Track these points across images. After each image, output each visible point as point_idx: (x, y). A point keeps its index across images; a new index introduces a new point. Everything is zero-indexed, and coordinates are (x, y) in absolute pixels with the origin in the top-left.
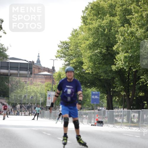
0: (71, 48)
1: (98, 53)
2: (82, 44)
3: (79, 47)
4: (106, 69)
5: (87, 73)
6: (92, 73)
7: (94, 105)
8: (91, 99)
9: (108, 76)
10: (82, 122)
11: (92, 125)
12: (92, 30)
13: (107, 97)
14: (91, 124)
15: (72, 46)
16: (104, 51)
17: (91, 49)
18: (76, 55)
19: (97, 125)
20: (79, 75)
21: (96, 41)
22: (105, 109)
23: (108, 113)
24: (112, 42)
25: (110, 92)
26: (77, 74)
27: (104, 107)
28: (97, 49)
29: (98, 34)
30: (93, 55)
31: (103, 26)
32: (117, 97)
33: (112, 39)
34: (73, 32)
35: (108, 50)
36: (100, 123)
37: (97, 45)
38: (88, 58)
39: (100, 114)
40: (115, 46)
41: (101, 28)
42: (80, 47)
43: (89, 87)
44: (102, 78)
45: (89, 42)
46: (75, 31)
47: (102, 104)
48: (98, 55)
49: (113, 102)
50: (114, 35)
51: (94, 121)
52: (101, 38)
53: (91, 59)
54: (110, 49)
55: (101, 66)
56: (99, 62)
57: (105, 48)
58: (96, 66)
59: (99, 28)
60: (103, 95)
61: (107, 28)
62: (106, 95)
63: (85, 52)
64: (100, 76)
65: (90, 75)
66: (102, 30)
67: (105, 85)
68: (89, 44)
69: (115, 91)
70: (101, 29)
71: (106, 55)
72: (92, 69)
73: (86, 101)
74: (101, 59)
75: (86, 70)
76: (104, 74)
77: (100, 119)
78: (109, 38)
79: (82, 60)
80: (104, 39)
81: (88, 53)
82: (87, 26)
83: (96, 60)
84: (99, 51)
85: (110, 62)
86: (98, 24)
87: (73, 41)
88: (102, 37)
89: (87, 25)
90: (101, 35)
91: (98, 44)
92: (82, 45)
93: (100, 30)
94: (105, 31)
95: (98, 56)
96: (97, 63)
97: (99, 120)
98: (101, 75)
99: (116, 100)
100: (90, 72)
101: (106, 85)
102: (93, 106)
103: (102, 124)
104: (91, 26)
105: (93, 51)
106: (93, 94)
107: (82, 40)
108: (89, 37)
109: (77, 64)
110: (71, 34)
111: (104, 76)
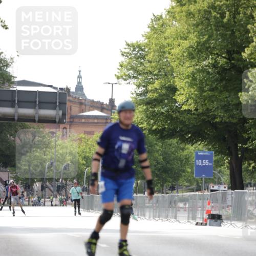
0: (150, 57)
1: (209, 67)
2: (173, 49)
3: (167, 55)
4: (227, 100)
5: (185, 110)
6: (196, 110)
7: (202, 180)
8: (194, 168)
9: (232, 116)
10: (176, 218)
11: (197, 224)
12: (196, 16)
13: (230, 163)
14: (195, 223)
15: (152, 53)
16: (222, 61)
17: (193, 58)
18: (160, 71)
19: (208, 224)
20: (168, 117)
21: (204, 39)
22: (226, 189)
23: (232, 197)
24: (239, 41)
25: (237, 150)
26: (162, 113)
27: (225, 184)
28: (206, 58)
29: (209, 25)
30: (199, 71)
31: (218, 5)
32: (251, 162)
33: (241, 33)
34: (154, 23)
35: (231, 59)
36: (216, 219)
37: (207, 48)
38: (188, 77)
39: (215, 200)
40: (246, 49)
41: (215, 11)
42: (169, 53)
43: (190, 142)
44: (217, 120)
45: (188, 44)
46: (159, 20)
47: (219, 178)
48: (210, 70)
49: (244, 173)
50: (244, 25)
51: (201, 216)
52: (215, 32)
53: (194, 79)
54: (235, 56)
55: (216, 94)
56: (211, 85)
57: (224, 56)
58: (205, 94)
59: (210, 12)
60: (220, 158)
61: (228, 11)
62: (227, 159)
63: (180, 65)
64: (215, 117)
65: (191, 114)
66: (218, 16)
67: (224, 137)
68: (189, 47)
69: (247, 148)
70: (215, 13)
71: (226, 69)
72: (196, 103)
73: (184, 171)
74: (217, 80)
75: (182, 105)
76: (222, 111)
77: (215, 210)
78: (233, 33)
79: (174, 82)
80: (223, 35)
81: (188, 68)
82: (185, 8)
83: (203, 81)
84: (210, 61)
85: (235, 86)
86: (208, 3)
87: (153, 41)
88: (216, 30)
89: (184, 5)
90: (215, 26)
91: (210, 47)
92: (172, 51)
93: (213, 15)
94: (225, 17)
95: (208, 73)
96: (206, 89)
97: (214, 212)
98: (216, 114)
99: (251, 168)
100: (192, 107)
101: (226, 136)
102: (200, 182)
103: (219, 221)
104: (192, 8)
105: (198, 61)
106: (199, 157)
107: (174, 39)
108: (189, 32)
109: (164, 91)
110: (149, 27)
111: (224, 116)
